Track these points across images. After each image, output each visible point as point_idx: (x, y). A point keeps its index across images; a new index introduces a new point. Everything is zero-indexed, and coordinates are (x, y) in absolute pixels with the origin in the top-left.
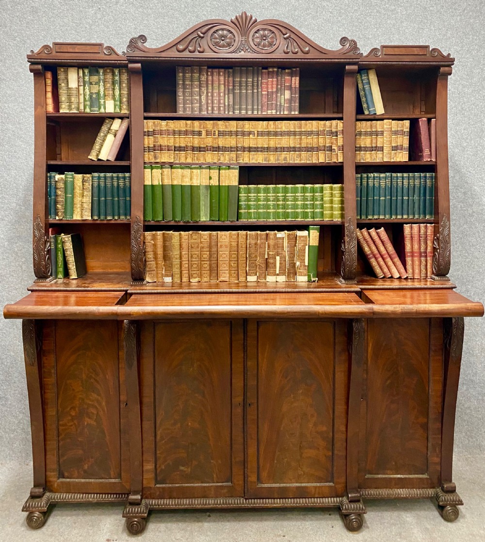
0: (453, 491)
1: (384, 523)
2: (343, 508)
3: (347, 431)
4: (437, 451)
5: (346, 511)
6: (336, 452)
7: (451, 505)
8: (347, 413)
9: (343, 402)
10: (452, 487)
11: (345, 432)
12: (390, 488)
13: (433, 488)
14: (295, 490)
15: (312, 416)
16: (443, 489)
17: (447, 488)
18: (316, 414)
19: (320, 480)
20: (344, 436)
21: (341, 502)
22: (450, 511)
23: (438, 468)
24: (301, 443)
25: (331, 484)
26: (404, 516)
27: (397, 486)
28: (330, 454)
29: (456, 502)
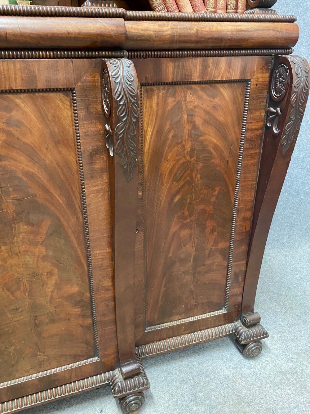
0: (256, 323)
1: (173, 380)
2: (115, 390)
3: (114, 285)
4: (240, 280)
5: (120, 394)
6: (98, 319)
7: (254, 341)
8: (113, 259)
9: (104, 243)
10: (256, 320)
11: (112, 288)
12: (178, 335)
13: (231, 322)
14: (37, 382)
15: (50, 274)
16: (244, 323)
17: (250, 322)
18: (56, 271)
19: (77, 358)
20: (110, 294)
21: (113, 378)
22: (254, 348)
23: (239, 299)
24: (35, 320)
25: (96, 359)
26: (196, 363)
27: (187, 332)
28: (89, 321)
29: (260, 336)
